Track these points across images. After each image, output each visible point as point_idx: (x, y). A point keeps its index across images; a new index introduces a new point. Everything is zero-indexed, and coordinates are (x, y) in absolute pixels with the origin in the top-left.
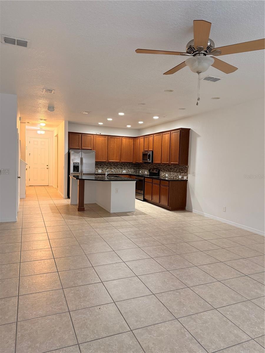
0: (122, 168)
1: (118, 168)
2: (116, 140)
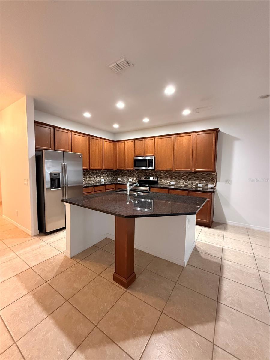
0: (100, 177)
1: (97, 177)
2: (98, 142)
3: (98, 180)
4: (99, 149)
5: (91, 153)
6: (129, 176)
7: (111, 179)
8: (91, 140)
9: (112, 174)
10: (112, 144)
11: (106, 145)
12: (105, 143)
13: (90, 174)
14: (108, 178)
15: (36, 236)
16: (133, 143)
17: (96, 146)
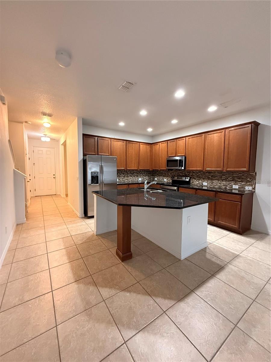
0: (137, 176)
1: (134, 176)
2: (134, 146)
3: (136, 179)
4: (135, 152)
5: (128, 155)
6: (164, 176)
7: (149, 179)
8: (128, 145)
9: (149, 174)
10: (148, 147)
11: (143, 148)
12: (141, 146)
13: (128, 174)
14: (145, 178)
15: (82, 218)
16: (166, 144)
17: (132, 149)
